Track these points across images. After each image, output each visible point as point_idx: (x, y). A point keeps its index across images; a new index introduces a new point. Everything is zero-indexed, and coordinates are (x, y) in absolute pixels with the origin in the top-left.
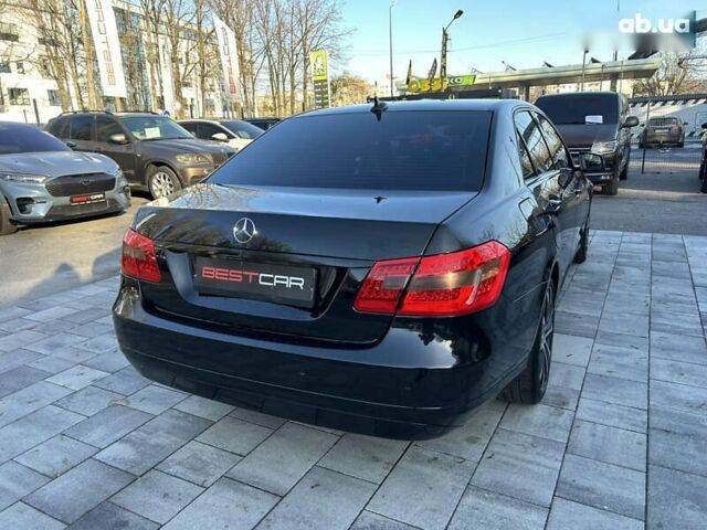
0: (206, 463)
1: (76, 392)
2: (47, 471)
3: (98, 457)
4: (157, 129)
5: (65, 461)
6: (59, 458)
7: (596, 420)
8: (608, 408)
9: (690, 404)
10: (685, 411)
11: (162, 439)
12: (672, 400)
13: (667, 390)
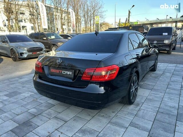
0: (51, 114)
1: (26, 97)
2: (17, 113)
3: (28, 111)
4: (54, 36)
5: (21, 112)
6: (20, 111)
7: (145, 109)
8: (149, 107)
9: (170, 107)
10: (169, 108)
11: (43, 108)
12: (166, 105)
13: (166, 103)
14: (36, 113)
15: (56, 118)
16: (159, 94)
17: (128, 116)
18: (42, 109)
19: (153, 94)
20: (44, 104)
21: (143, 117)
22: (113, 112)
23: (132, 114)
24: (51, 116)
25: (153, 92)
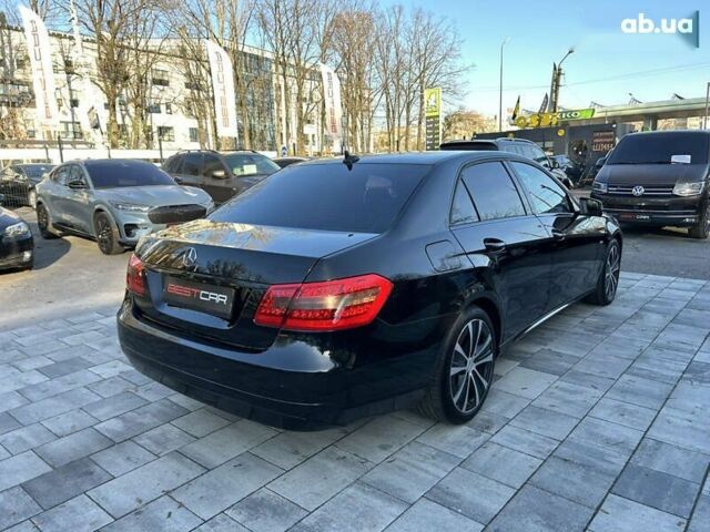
0: (167, 440)
1: (105, 379)
2: (58, 431)
3: (97, 427)
4: (254, 166)
5: (73, 427)
6: (70, 425)
7: (505, 443)
8: (526, 436)
9: (608, 441)
10: (598, 446)
11: (147, 420)
12: (592, 435)
13: (596, 426)
14: (118, 434)
15: (180, 454)
16: (581, 392)
17: (433, 464)
18: (141, 424)
19: (561, 389)
20: (154, 407)
21: (485, 473)
22: (384, 448)
23: (448, 457)
24: (165, 448)
25: (563, 385)
